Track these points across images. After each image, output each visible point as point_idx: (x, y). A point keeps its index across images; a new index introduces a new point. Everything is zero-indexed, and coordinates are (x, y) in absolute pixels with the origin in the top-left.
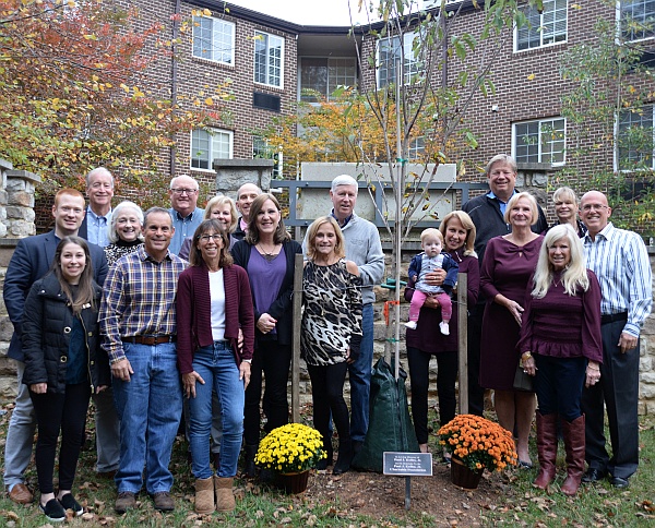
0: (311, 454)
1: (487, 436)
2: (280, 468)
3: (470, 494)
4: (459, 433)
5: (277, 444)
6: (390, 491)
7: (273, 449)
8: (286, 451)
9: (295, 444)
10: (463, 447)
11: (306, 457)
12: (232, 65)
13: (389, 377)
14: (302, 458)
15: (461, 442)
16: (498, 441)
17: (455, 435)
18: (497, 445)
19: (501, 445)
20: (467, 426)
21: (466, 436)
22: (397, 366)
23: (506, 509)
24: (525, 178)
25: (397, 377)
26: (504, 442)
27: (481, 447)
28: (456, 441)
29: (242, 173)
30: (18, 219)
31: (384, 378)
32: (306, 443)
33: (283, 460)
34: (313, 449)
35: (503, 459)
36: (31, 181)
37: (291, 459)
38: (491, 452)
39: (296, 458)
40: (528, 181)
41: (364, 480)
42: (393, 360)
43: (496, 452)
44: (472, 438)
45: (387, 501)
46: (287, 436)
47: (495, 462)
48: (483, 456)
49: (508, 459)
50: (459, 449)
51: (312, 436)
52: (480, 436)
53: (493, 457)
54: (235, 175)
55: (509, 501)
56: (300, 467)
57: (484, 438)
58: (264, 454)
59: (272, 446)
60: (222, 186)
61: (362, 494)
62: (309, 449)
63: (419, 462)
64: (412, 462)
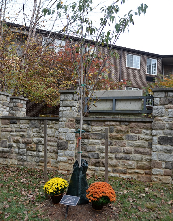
3: (97, 215)
12: (139, 68)
24: (165, 94)
29: (67, 95)
30: (17, 111)
36: (24, 100)
40: (166, 95)
54: (66, 95)
60: (62, 99)
63: (74, 200)
64: (72, 200)
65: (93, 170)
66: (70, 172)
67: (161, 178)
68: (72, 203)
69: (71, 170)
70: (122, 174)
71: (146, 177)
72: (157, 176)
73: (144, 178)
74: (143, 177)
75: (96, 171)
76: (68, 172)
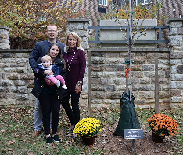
0: (94, 130)
1: (166, 123)
2: (82, 135)
3: (160, 146)
4: (155, 121)
5: (81, 126)
6: (127, 144)
7: (80, 128)
8: (84, 129)
9: (88, 126)
10: (156, 127)
11: (92, 131)
13: (127, 99)
14: (91, 132)
15: (155, 125)
16: (171, 125)
17: (153, 122)
18: (170, 126)
19: (172, 126)
20: (158, 118)
21: (157, 123)
22: (131, 94)
23: (174, 152)
25: (131, 99)
26: (173, 125)
27: (164, 127)
28: (153, 125)
29: (77, 24)
30: (2, 43)
31: (125, 99)
32: (93, 126)
33: (83, 132)
34: (95, 128)
35: (173, 132)
36: (8, 30)
37: (86, 132)
38: (168, 129)
39: (89, 132)
41: (117, 140)
42: (129, 93)
43: (169, 129)
44: (160, 123)
45: (126, 149)
46: (85, 123)
47: (169, 133)
48: (165, 130)
49: (175, 132)
50: (155, 128)
51: (96, 123)
52: (163, 122)
53: (169, 131)
54: (75, 24)
55: (175, 148)
56: (90, 135)
57: (165, 123)
58: (76, 130)
59: (79, 127)
60: (70, 29)
61: (116, 146)
62: (94, 128)
63: (138, 134)
64: (135, 133)
65: (109, 104)
66: (85, 107)
67: (180, 105)
68: (138, 136)
69: (85, 105)
70: (141, 105)
71: (165, 106)
72: (176, 104)
73: (163, 107)
74: (161, 106)
75: (113, 104)
76: (82, 108)
